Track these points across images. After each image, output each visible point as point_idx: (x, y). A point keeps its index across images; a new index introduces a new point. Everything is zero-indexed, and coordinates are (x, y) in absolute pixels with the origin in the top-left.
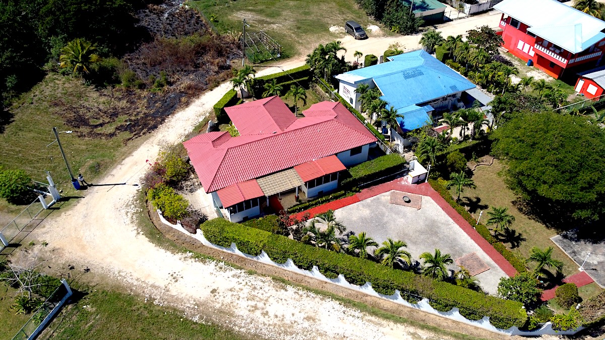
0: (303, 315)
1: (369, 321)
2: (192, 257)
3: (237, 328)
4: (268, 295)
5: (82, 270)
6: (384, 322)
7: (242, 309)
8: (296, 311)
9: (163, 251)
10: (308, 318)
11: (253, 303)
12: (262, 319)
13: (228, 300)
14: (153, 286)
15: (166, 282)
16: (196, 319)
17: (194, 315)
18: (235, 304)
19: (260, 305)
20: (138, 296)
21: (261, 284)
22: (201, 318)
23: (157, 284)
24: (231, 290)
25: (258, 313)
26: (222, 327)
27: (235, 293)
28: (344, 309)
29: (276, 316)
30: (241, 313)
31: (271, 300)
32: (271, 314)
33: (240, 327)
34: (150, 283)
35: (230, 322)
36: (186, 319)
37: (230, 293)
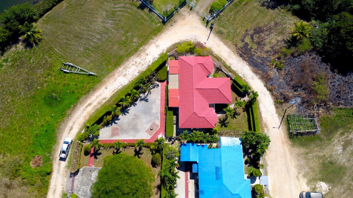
0: (127, 74)
3: (133, 57)
4: (139, 68)
5: (173, 25)
7: (138, 60)
9: (170, 45)
15: (157, 44)
17: (142, 48)
24: (145, 59)
25: (134, 63)
26: (135, 53)
29: (131, 67)
30: (136, 59)
34: (159, 40)
35: (136, 56)
36: (142, 46)
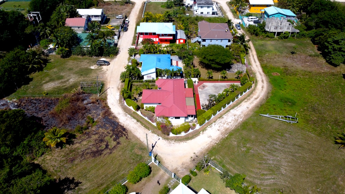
0: (233, 116)
1: (239, 107)
2: (203, 132)
4: (224, 121)
6: (240, 105)
8: (231, 117)
10: (235, 116)
11: (226, 124)
12: (232, 124)
13: (223, 128)
14: (211, 142)
16: (226, 136)
18: (225, 127)
19: (227, 123)
20: (213, 146)
21: (220, 121)
22: (226, 135)
23: (210, 141)
25: (229, 124)
26: (231, 131)
27: (221, 126)
28: (234, 109)
30: (228, 127)
31: (226, 120)
32: (231, 122)
33: (232, 128)
34: (209, 142)
35: (230, 129)
37: (221, 127)
